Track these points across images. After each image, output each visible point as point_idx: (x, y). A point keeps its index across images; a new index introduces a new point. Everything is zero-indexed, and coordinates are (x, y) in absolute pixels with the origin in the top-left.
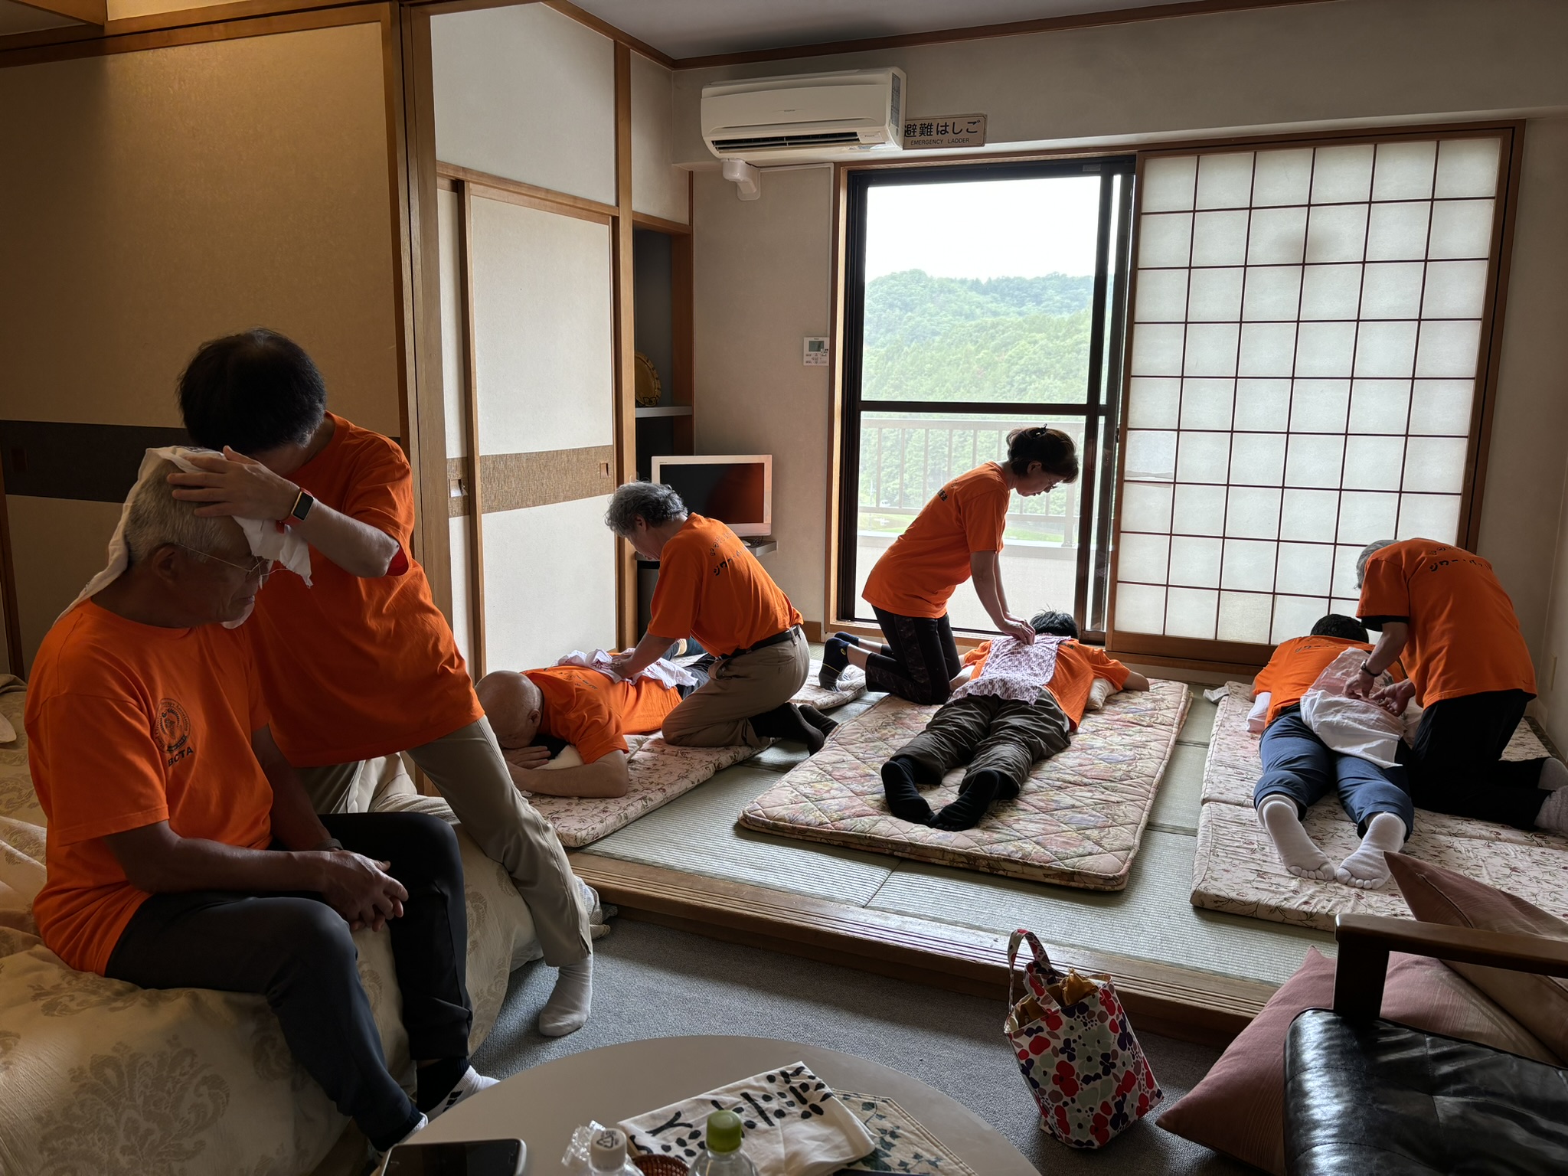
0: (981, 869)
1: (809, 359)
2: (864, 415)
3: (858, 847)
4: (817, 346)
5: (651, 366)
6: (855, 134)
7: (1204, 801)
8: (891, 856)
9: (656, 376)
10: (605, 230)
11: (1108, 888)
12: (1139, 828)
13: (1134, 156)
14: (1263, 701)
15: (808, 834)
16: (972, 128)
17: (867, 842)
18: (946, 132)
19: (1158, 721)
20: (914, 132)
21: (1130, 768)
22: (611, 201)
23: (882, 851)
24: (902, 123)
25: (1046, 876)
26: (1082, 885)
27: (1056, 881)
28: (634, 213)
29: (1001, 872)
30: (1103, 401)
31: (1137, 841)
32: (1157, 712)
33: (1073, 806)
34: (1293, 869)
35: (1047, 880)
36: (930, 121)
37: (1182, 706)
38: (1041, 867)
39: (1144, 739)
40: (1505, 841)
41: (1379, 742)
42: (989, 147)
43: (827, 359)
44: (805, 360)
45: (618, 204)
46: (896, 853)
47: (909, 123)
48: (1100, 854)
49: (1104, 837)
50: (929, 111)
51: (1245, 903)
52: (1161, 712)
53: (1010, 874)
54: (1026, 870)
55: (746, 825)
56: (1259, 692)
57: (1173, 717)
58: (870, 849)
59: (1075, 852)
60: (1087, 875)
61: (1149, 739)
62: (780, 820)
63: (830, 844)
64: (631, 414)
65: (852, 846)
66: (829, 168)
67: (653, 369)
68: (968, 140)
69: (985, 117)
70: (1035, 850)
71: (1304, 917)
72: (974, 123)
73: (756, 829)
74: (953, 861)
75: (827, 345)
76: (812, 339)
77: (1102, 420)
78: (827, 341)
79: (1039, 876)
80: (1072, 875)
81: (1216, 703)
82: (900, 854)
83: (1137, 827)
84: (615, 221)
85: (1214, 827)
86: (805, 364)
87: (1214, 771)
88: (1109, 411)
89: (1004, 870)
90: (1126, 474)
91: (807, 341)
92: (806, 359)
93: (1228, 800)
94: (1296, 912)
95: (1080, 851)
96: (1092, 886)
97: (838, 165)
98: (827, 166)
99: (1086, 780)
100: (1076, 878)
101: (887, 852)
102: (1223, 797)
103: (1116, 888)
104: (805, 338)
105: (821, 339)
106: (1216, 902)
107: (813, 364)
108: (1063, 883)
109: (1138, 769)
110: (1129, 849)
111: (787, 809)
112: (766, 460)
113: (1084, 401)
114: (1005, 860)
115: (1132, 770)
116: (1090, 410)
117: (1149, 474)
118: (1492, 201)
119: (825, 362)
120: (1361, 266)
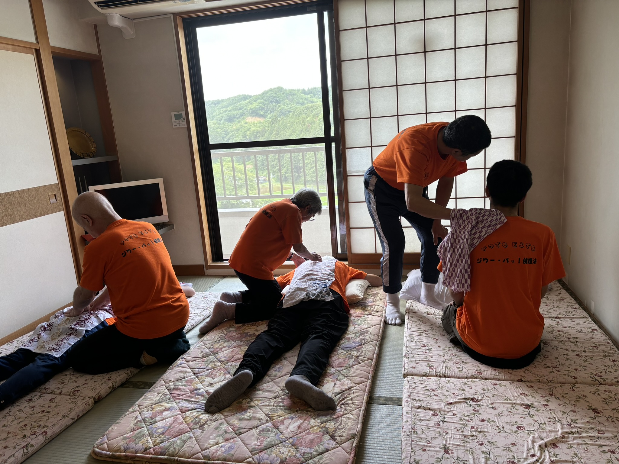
1: (175, 124)
2: (213, 152)
4: (178, 117)
5: (89, 135)
7: (405, 375)
9: (92, 141)
10: (31, 58)
12: (361, 411)
15: (137, 459)
21: (359, 353)
22: (33, 40)
28: (52, 47)
30: (333, 135)
31: (359, 426)
43: (185, 123)
45: (37, 41)
48: (334, 448)
49: (337, 428)
55: (95, 457)
57: (383, 305)
59: (317, 451)
62: (117, 451)
64: (68, 164)
66: (171, 17)
67: (90, 137)
70: (290, 454)
73: (102, 459)
75: (184, 116)
76: (176, 113)
77: (333, 144)
78: (184, 113)
84: (38, 52)
85: (413, 401)
86: (174, 127)
88: (336, 139)
90: (348, 172)
93: (419, 373)
95: (320, 448)
97: (175, 15)
98: (169, 16)
99: (333, 370)
102: (415, 371)
104: (172, 113)
105: (180, 113)
107: (178, 126)
109: (363, 354)
110: (353, 436)
111: (125, 438)
112: (159, 181)
113: (323, 135)
115: (359, 355)
116: (327, 140)
117: (359, 172)
118: (516, 10)
119: (184, 125)
120: (454, 50)
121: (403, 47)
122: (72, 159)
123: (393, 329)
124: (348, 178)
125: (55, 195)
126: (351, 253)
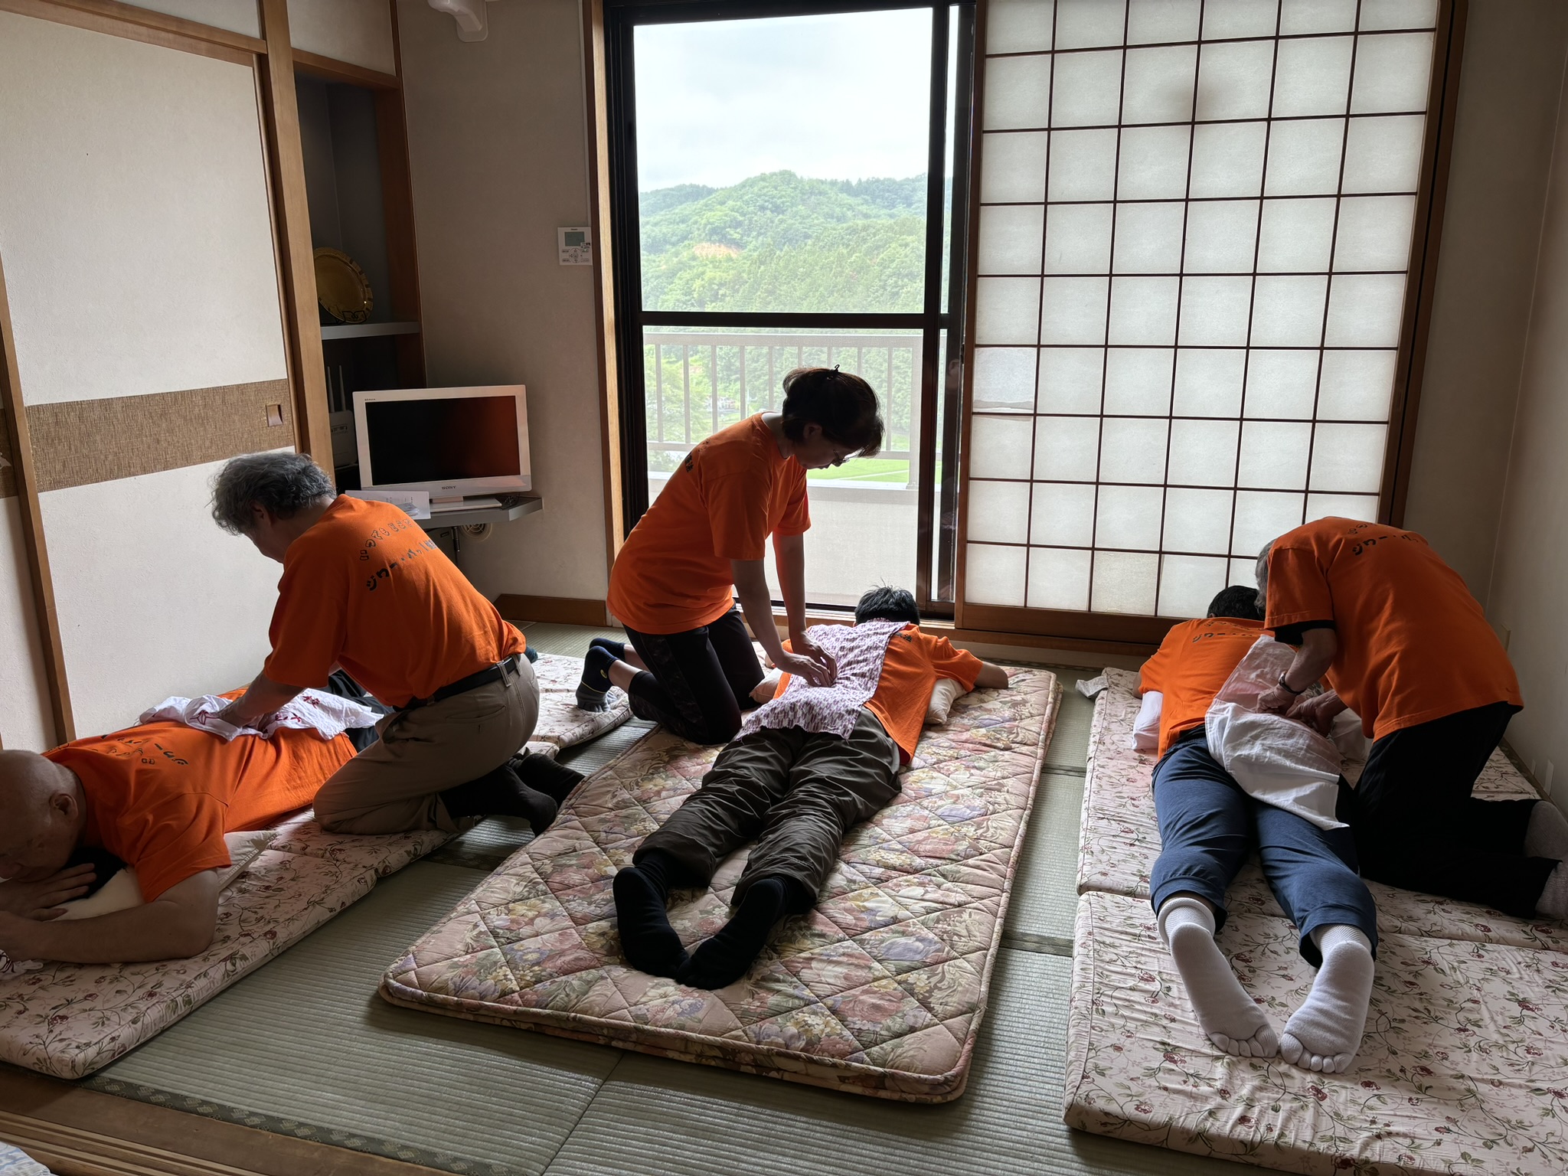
0: (743, 1068)
1: (566, 256)
2: (647, 330)
3: (557, 1033)
4: (574, 239)
5: (358, 269)
7: (1083, 889)
8: (608, 1047)
9: (366, 282)
10: (245, 76)
11: (938, 1099)
12: (989, 957)
14: (1152, 704)
15: (482, 1012)
19: (1019, 739)
21: (980, 832)
22: (254, 32)
25: (842, 1080)
26: (896, 1096)
28: (296, 51)
29: (773, 1074)
30: (944, 309)
31: (984, 988)
32: (1016, 723)
33: (895, 920)
34: (1216, 1038)
35: (844, 1088)
37: (1048, 711)
39: (999, 774)
40: (1498, 942)
41: (1314, 786)
43: (589, 255)
44: (561, 260)
45: (264, 36)
46: (614, 1043)
48: (927, 1027)
49: (936, 987)
51: (1149, 1127)
52: (1022, 724)
53: (787, 1077)
54: (813, 1069)
55: (388, 998)
56: (1147, 691)
57: (1038, 730)
58: (575, 1036)
59: (888, 1029)
60: (905, 1079)
61: (1006, 773)
62: (439, 990)
63: (514, 1028)
64: (313, 335)
65: (549, 1032)
67: (361, 273)
70: (828, 1030)
71: (1241, 1150)
73: (403, 1004)
74: (700, 1055)
75: (588, 238)
76: (569, 230)
77: (943, 333)
78: (588, 232)
81: (1092, 699)
82: (620, 1044)
83: (985, 956)
84: (263, 63)
85: (1097, 947)
86: (562, 263)
87: (1094, 830)
88: (951, 322)
89: (778, 1070)
90: (974, 405)
91: (562, 232)
92: (562, 256)
93: (1115, 886)
94: (1229, 1141)
95: (896, 1024)
96: (912, 1098)
99: (918, 862)
101: (602, 1041)
102: (1107, 882)
103: (950, 1098)
104: (560, 229)
105: (580, 229)
106: (1105, 1124)
107: (572, 263)
108: (868, 1092)
109: (989, 834)
110: (972, 1009)
111: (455, 966)
112: (517, 391)
113: (919, 308)
114: (779, 1054)
115: (981, 835)
116: (928, 321)
117: (1002, 405)
118: (1431, 35)
119: (587, 260)
120: (1265, 123)
121: (1138, 108)
122: (322, 324)
123: (1061, 787)
124: (974, 418)
125: (279, 407)
126: (965, 603)
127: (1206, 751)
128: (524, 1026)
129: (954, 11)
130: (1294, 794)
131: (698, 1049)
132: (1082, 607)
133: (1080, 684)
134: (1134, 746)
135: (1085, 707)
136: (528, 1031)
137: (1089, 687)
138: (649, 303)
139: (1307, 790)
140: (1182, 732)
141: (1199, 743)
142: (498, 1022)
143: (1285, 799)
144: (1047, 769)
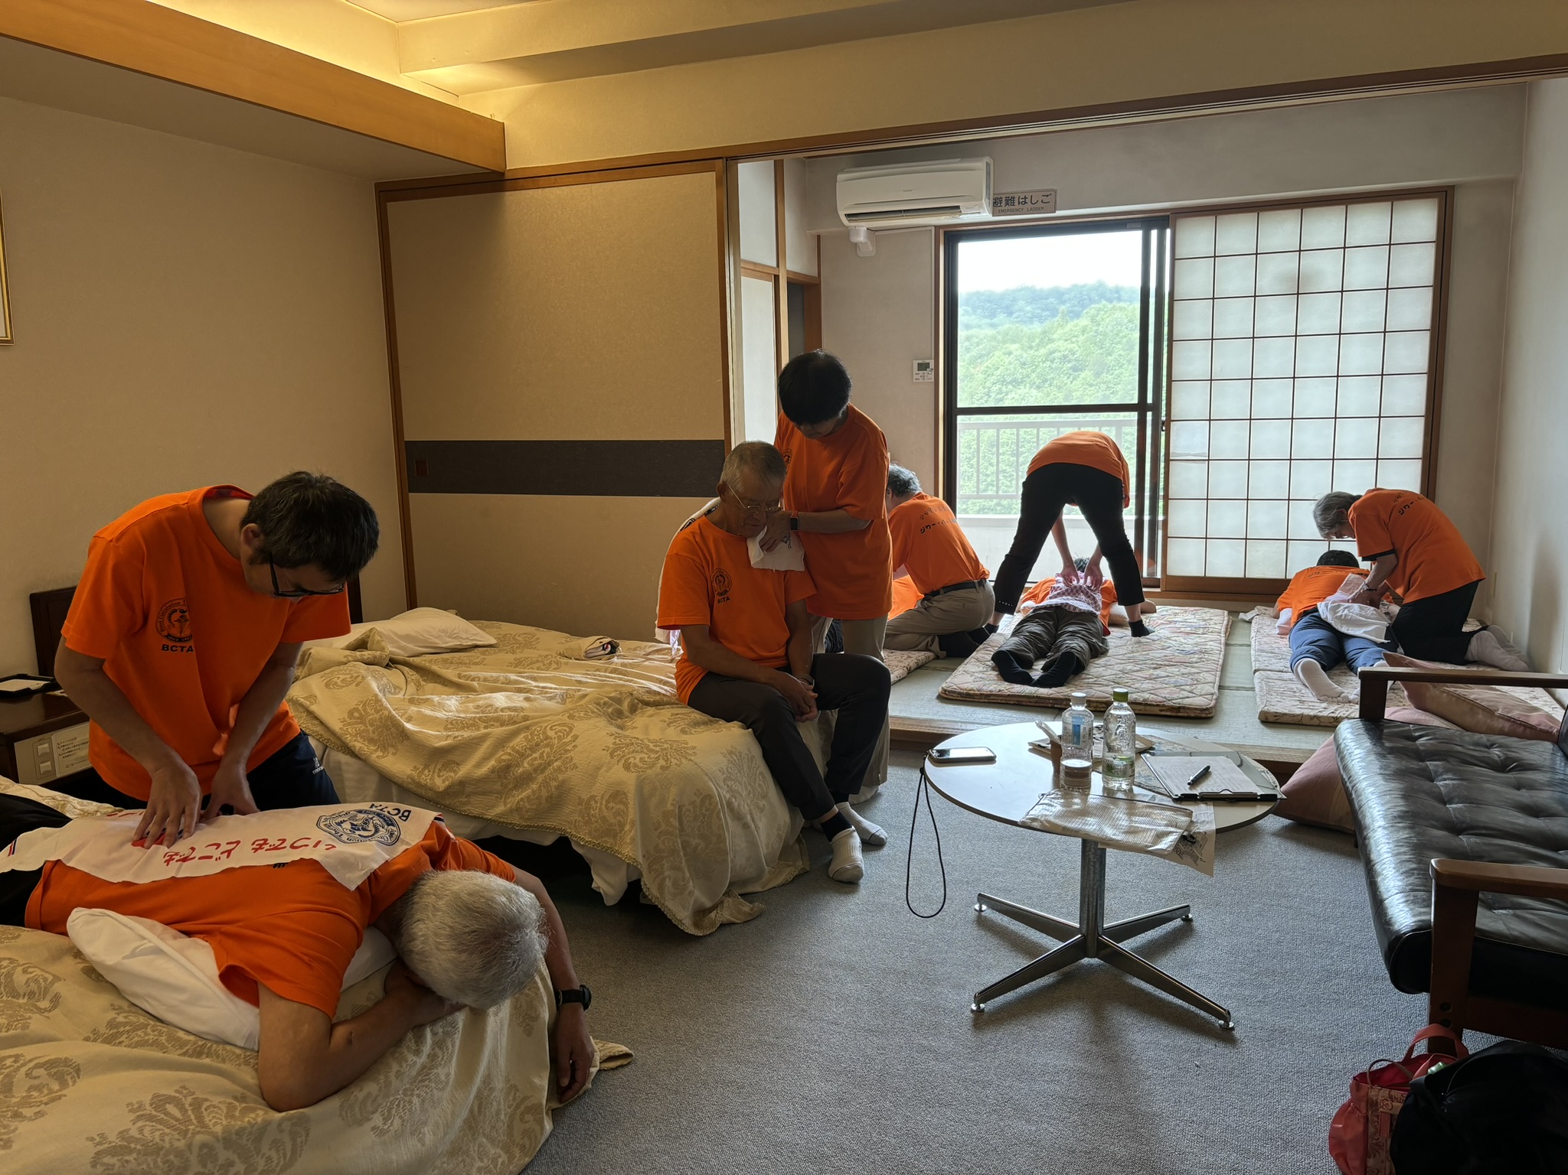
1: (918, 376)
2: (960, 418)
3: (1028, 704)
4: (925, 366)
6: (958, 207)
7: (1255, 671)
8: (1053, 708)
10: (769, 286)
11: (1204, 715)
12: (1215, 686)
13: (1168, 216)
14: (1286, 614)
16: (1046, 199)
17: (1034, 700)
18: (1026, 203)
19: (1210, 631)
20: (1001, 203)
22: (774, 264)
23: (1046, 705)
24: (992, 197)
25: (1161, 711)
26: (1186, 715)
27: (1169, 713)
28: (792, 272)
30: (1150, 400)
31: (1215, 692)
33: (1168, 676)
34: (1322, 698)
35: (1162, 713)
36: (1013, 195)
37: (1225, 622)
38: (1158, 705)
41: (1374, 627)
42: (1059, 213)
43: (931, 376)
45: (778, 266)
46: (1056, 706)
47: (996, 196)
48: (1194, 697)
49: (1194, 689)
50: (1009, 188)
51: (1294, 716)
52: (1211, 626)
54: (1148, 708)
55: (946, 696)
56: (1283, 609)
57: (1220, 628)
58: (1037, 705)
59: (1178, 697)
60: (1189, 709)
62: (971, 690)
66: (931, 230)
68: (1043, 208)
69: (1055, 191)
71: (1332, 720)
72: (1047, 196)
73: (954, 698)
74: (1097, 707)
75: (932, 366)
76: (920, 362)
77: (1149, 415)
78: (931, 363)
79: (1156, 711)
80: (1179, 709)
81: (1250, 622)
82: (1059, 706)
84: (777, 278)
85: (1265, 683)
86: (915, 381)
87: (1259, 656)
88: (1155, 408)
90: (1171, 455)
91: (916, 363)
92: (915, 377)
93: (1272, 669)
94: (1327, 717)
95: (1181, 696)
96: (1193, 715)
97: (937, 228)
98: (928, 228)
99: (1171, 663)
100: (1181, 710)
101: (1050, 705)
102: (1268, 669)
103: (1209, 716)
104: (914, 361)
105: (927, 361)
106: (1275, 716)
107: (922, 380)
108: (1173, 714)
110: (1213, 694)
113: (1135, 401)
116: (1141, 407)
117: (1188, 455)
118: (1434, 244)
119: (931, 379)
120: (1340, 293)
121: (1266, 286)
123: (1236, 651)
124: (1171, 462)
126: (1167, 576)
127: (1319, 617)
128: (1012, 702)
129: (1154, 233)
130: (1364, 630)
131: (1095, 704)
132: (1241, 575)
133: (1242, 616)
134: (1277, 632)
135: (1246, 625)
136: (1014, 704)
137: (1247, 616)
138: (962, 403)
139: (1370, 628)
140: (1304, 611)
141: (1316, 614)
142: (1000, 701)
143: (1358, 632)
144: (1227, 645)
